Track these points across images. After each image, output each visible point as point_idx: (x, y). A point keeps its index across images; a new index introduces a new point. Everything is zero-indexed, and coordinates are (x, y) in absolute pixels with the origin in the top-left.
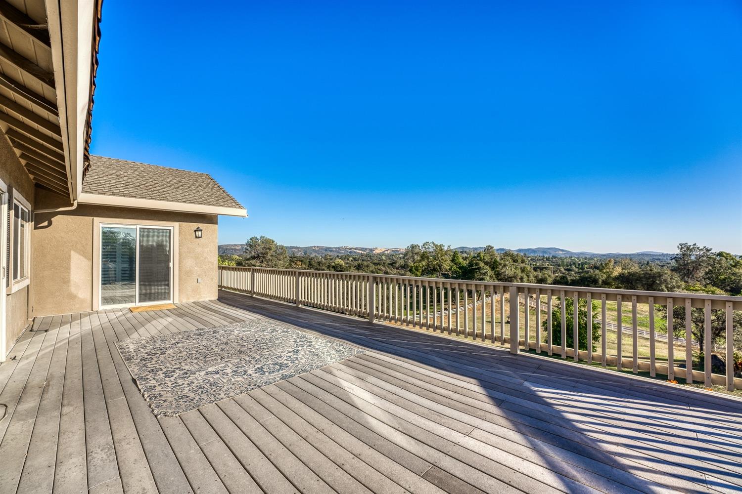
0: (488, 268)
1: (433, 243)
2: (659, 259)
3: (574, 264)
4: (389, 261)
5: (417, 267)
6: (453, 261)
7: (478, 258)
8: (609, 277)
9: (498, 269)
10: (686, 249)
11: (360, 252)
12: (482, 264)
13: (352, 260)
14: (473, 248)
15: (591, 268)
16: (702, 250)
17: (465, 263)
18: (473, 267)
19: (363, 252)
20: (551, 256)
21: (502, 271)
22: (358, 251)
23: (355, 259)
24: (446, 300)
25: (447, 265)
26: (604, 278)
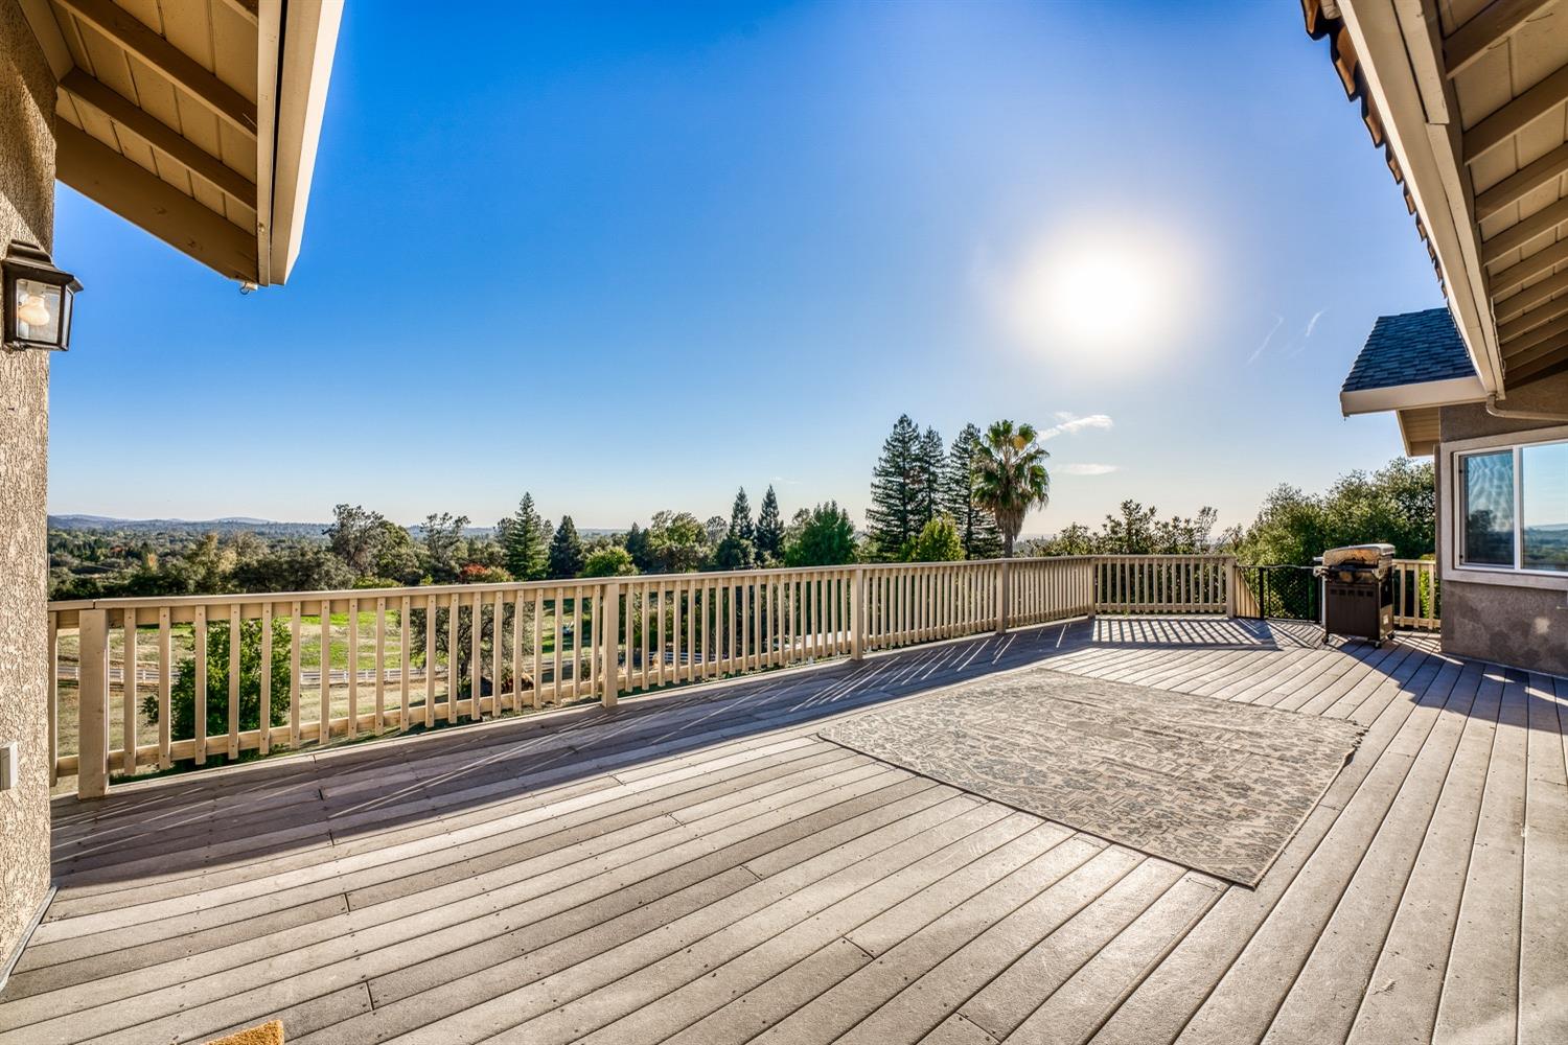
8: (210, 573)
10: (347, 514)
16: (368, 517)
26: (199, 577)
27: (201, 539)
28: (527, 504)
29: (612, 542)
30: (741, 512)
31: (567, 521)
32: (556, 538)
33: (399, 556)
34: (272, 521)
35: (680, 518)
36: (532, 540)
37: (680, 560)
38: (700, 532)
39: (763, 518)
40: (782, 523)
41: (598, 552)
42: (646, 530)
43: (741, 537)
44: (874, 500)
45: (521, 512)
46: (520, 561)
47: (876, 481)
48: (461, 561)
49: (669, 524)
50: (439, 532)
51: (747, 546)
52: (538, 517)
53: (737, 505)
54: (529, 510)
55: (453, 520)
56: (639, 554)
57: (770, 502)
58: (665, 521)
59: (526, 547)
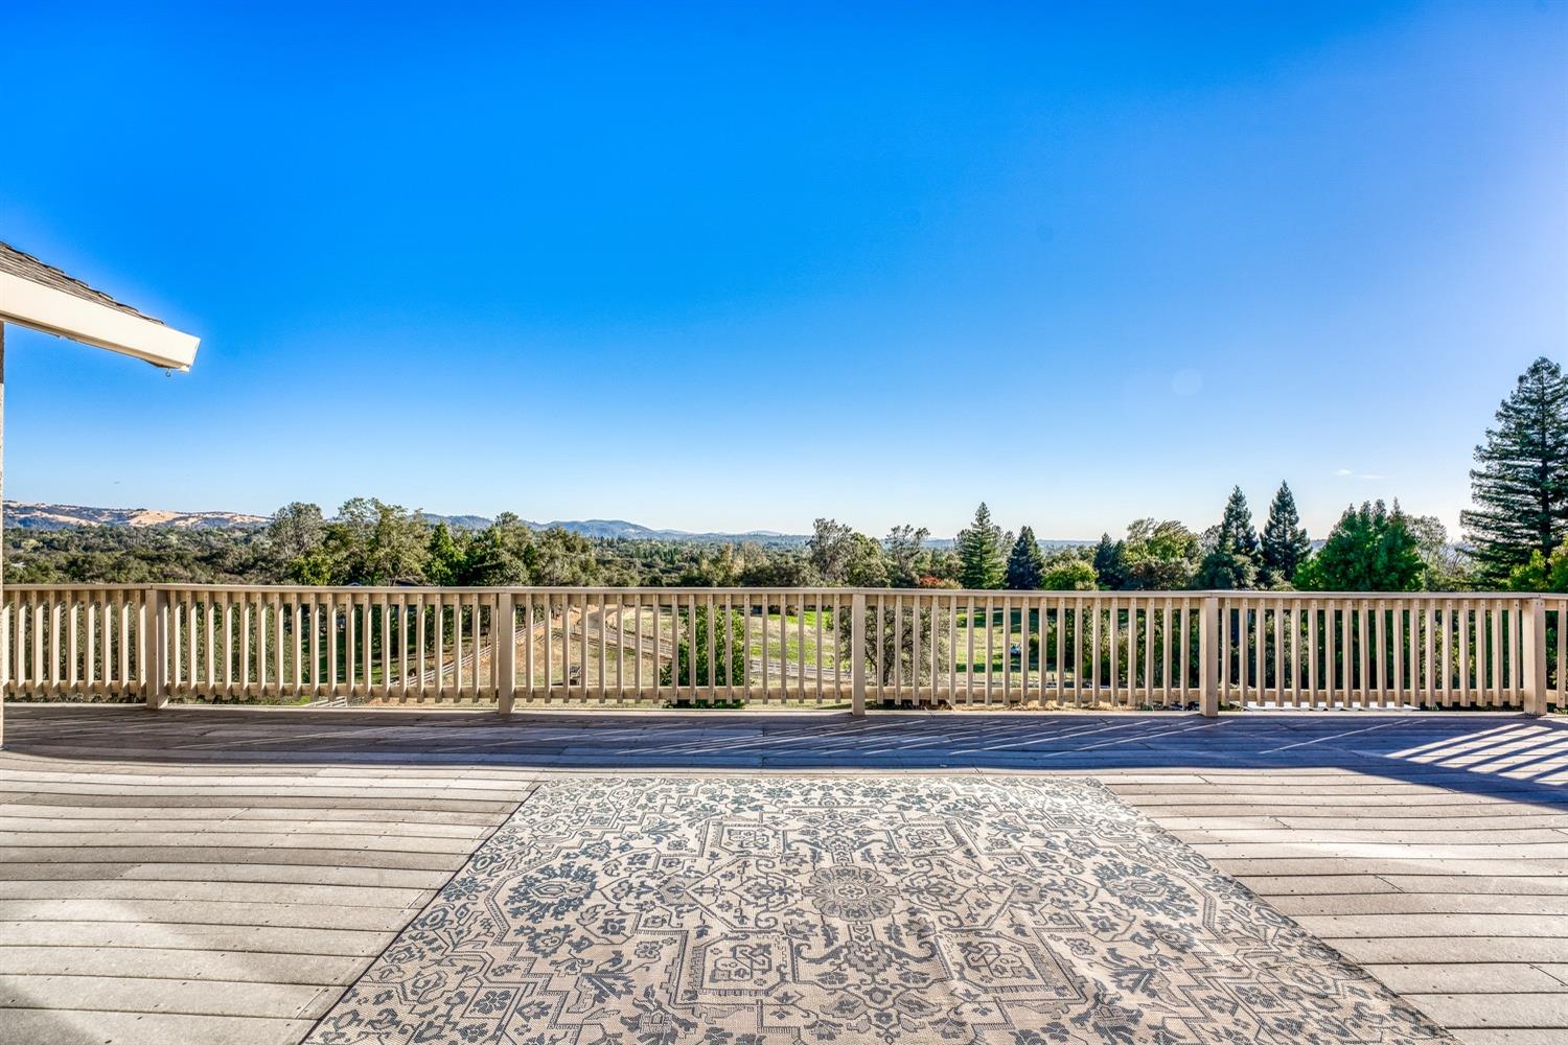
0: (520, 563)
1: (375, 502)
2: (776, 544)
3: (657, 552)
4: (194, 551)
5: (316, 565)
6: (433, 548)
7: (489, 543)
8: (727, 576)
9: (536, 567)
10: (823, 527)
11: (73, 520)
12: (506, 557)
13: (35, 549)
14: (450, 518)
15: (685, 560)
16: (840, 530)
17: (460, 554)
18: (486, 564)
19: (84, 522)
20: (616, 539)
21: (547, 570)
22: (62, 518)
23: (50, 544)
24: (411, 647)
25: (414, 557)
26: (720, 579)
27: (721, 550)
28: (983, 514)
29: (1079, 556)
30: (1236, 519)
31: (1026, 533)
32: (1014, 551)
33: (868, 566)
34: (784, 533)
35: (1166, 527)
36: (987, 552)
37: (1162, 579)
38: (1191, 545)
39: (1272, 526)
40: (1304, 532)
41: (1060, 567)
42: (1120, 542)
43: (1237, 551)
44: (1474, 497)
45: (977, 523)
46: (977, 574)
47: (1482, 467)
48: (922, 573)
49: (1150, 535)
50: (902, 544)
51: (1244, 564)
52: (998, 528)
53: (1230, 510)
54: (985, 520)
55: (916, 530)
56: (1111, 570)
57: (1284, 505)
58: (1145, 531)
59: (982, 559)
